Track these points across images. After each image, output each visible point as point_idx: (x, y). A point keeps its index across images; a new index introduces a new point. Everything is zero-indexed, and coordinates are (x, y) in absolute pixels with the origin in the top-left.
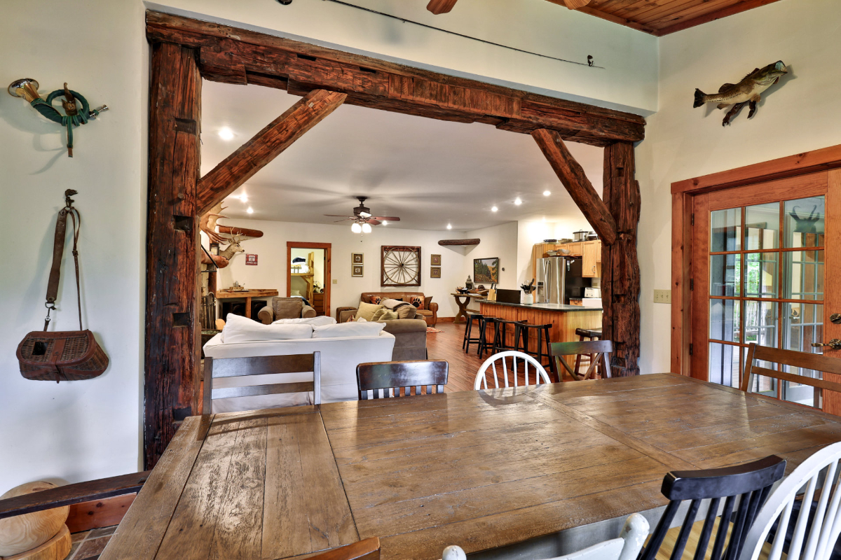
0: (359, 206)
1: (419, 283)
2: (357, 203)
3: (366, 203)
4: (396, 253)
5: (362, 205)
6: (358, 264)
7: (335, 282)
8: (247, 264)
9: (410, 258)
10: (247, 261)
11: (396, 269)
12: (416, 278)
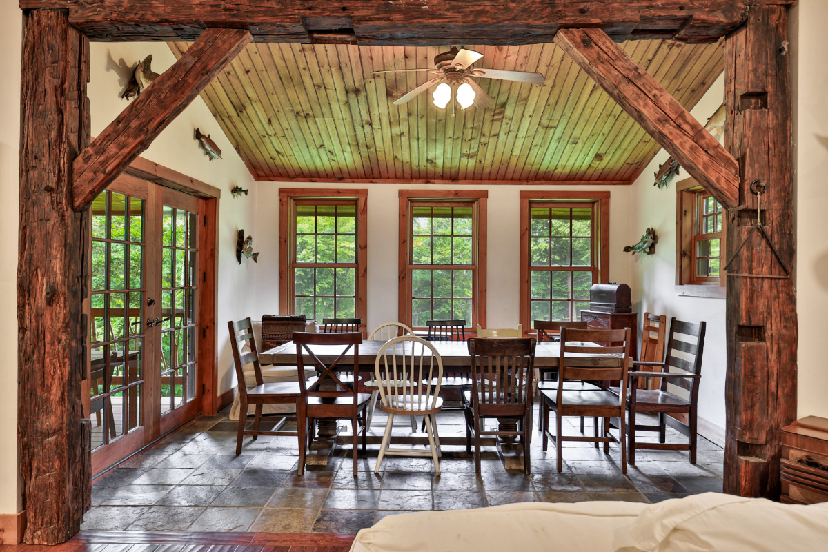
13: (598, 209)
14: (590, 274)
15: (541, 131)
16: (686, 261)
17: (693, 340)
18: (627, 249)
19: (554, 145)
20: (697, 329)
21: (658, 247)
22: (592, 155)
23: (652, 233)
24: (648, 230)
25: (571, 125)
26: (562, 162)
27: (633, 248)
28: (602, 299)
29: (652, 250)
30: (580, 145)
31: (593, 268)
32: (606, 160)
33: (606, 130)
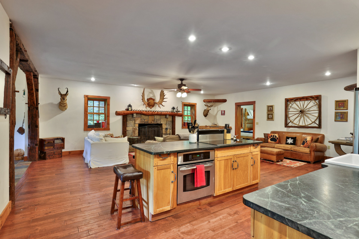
0: (180, 83)
1: (320, 126)
2: (180, 82)
3: (184, 82)
4: (298, 103)
5: (182, 83)
6: (270, 113)
7: (257, 124)
8: (221, 115)
9: (311, 105)
10: (222, 113)
11: (297, 115)
12: (317, 122)
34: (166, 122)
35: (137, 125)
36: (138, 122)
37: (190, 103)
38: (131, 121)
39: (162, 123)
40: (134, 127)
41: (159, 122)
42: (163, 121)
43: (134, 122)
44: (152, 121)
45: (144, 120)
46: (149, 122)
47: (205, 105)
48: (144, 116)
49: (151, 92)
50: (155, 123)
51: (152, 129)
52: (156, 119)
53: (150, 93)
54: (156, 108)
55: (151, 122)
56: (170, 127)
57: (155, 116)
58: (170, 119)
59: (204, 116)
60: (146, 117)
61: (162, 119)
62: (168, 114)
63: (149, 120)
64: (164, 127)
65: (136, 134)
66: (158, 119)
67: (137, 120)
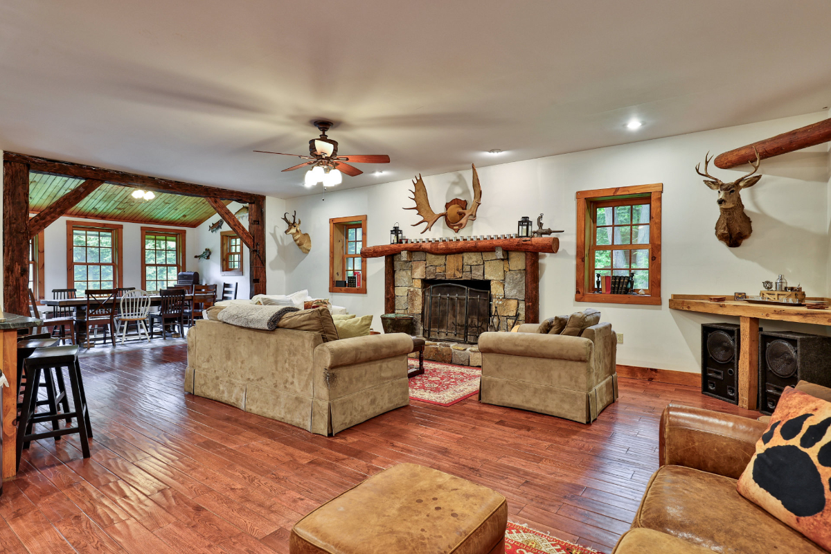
5: (323, 137)
13: (180, 237)
14: (176, 268)
15: (163, 204)
16: (225, 263)
17: (233, 289)
18: (196, 257)
19: (166, 209)
20: (234, 286)
21: (211, 257)
22: (182, 215)
23: (207, 250)
24: (206, 249)
25: (178, 204)
26: (167, 216)
27: (199, 256)
28: (185, 279)
29: (208, 258)
30: (178, 211)
31: (177, 265)
32: (187, 217)
33: (191, 207)
34: (501, 273)
35: (418, 284)
36: (419, 273)
37: (617, 189)
38: (404, 272)
39: (487, 277)
40: (412, 289)
41: (477, 275)
42: (492, 272)
43: (410, 274)
44: (458, 270)
45: (432, 269)
46: (449, 275)
47: (705, 181)
48: (433, 256)
49: (457, 180)
50: (466, 276)
51: (444, 296)
52: (467, 265)
53: (455, 184)
54: (472, 230)
55: (454, 275)
56: (520, 292)
57: (466, 256)
58: (518, 262)
59: (722, 246)
60: (440, 260)
61: (487, 264)
62: (498, 246)
63: (450, 269)
64: (496, 290)
65: (415, 308)
66: (475, 263)
67: (417, 267)
